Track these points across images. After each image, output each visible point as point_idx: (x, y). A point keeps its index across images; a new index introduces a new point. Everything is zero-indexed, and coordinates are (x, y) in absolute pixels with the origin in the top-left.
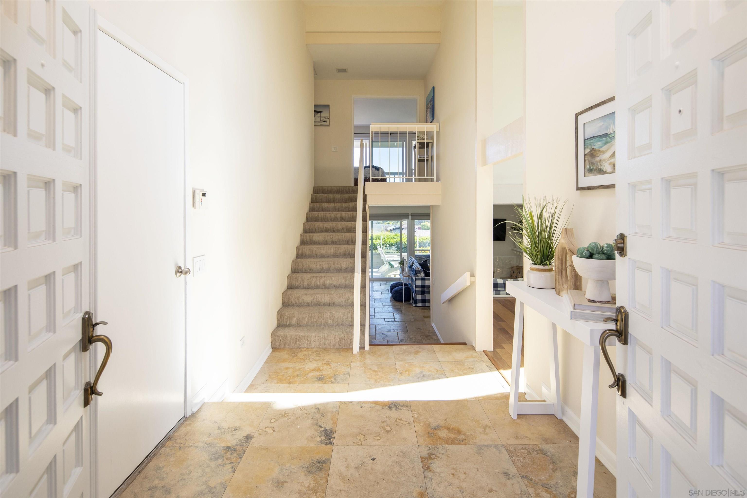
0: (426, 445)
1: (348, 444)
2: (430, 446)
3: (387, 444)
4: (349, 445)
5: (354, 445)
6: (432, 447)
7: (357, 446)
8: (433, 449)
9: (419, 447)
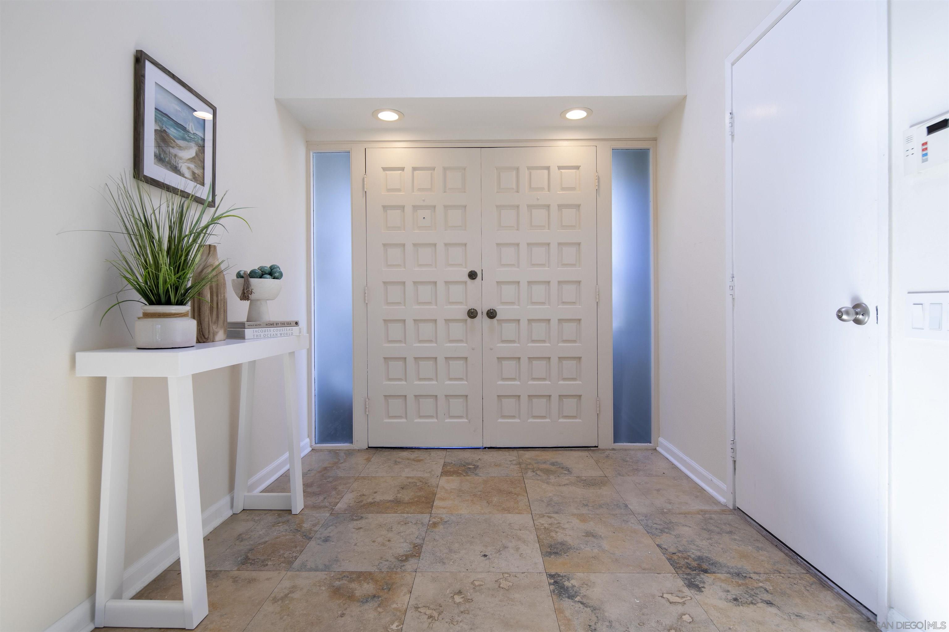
0: (404, 571)
1: (524, 575)
2: (399, 570)
3: (464, 573)
4: (522, 573)
5: (514, 574)
6: (397, 569)
7: (509, 571)
8: (398, 566)
9: (416, 569)
